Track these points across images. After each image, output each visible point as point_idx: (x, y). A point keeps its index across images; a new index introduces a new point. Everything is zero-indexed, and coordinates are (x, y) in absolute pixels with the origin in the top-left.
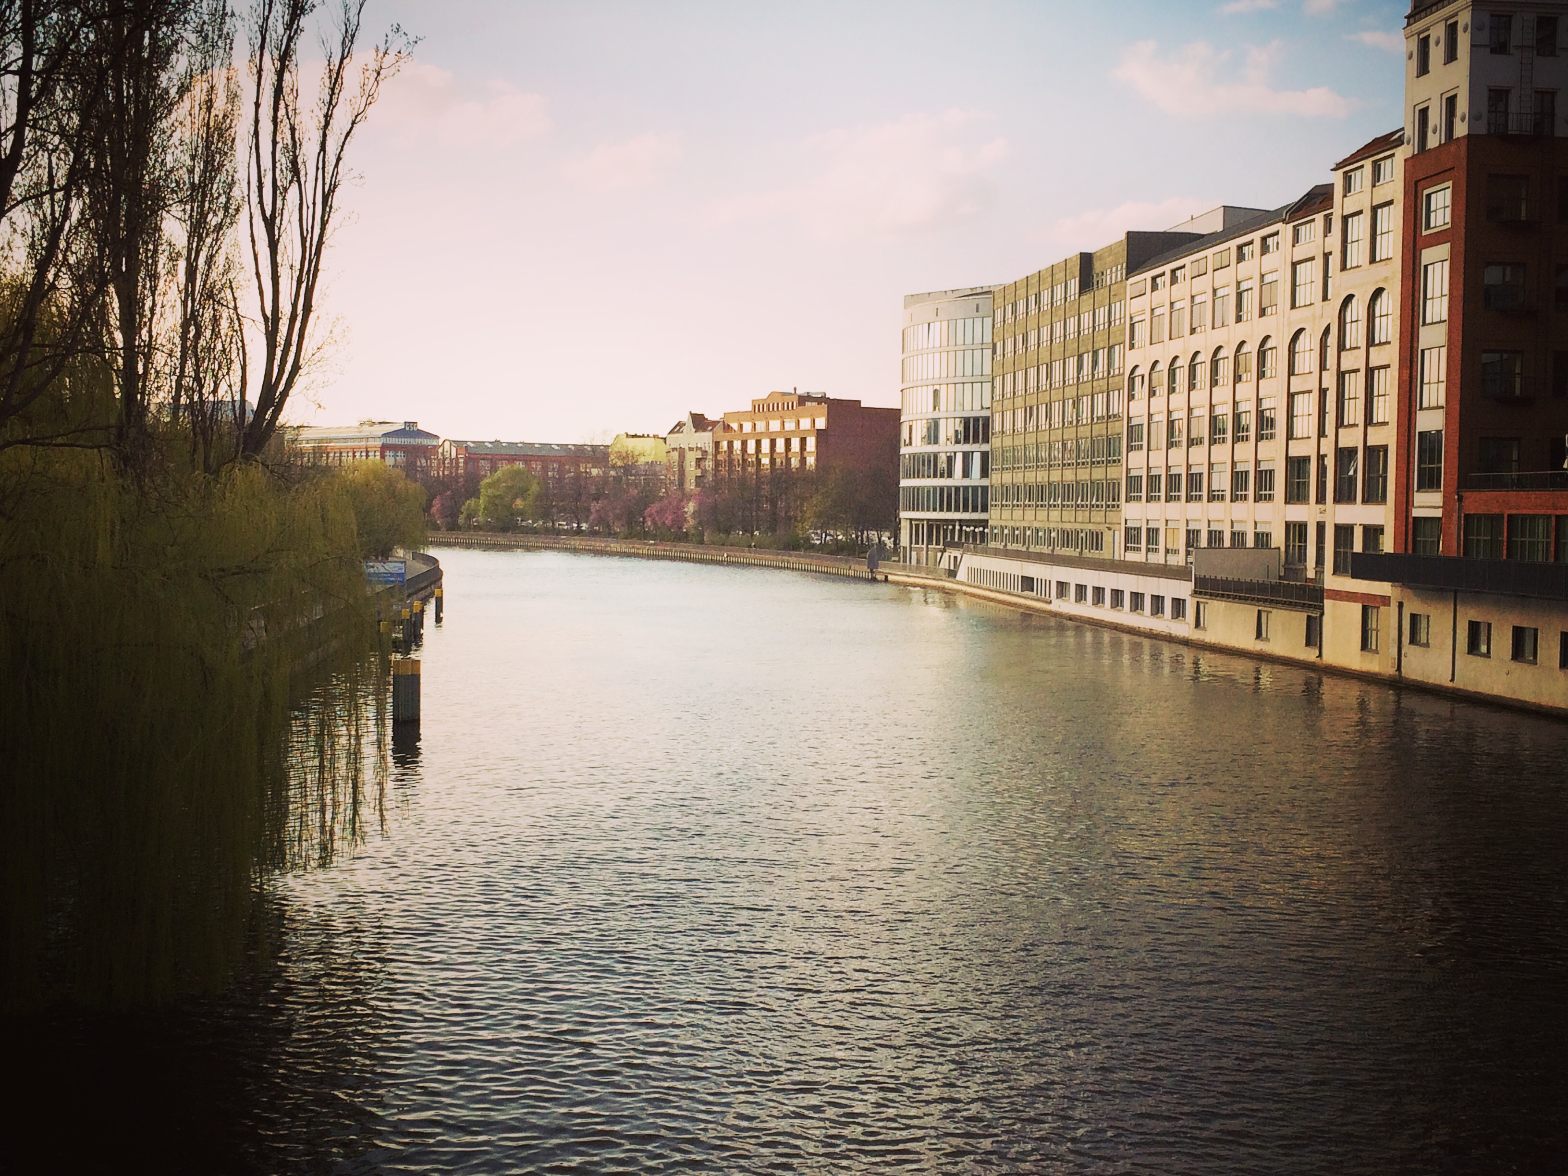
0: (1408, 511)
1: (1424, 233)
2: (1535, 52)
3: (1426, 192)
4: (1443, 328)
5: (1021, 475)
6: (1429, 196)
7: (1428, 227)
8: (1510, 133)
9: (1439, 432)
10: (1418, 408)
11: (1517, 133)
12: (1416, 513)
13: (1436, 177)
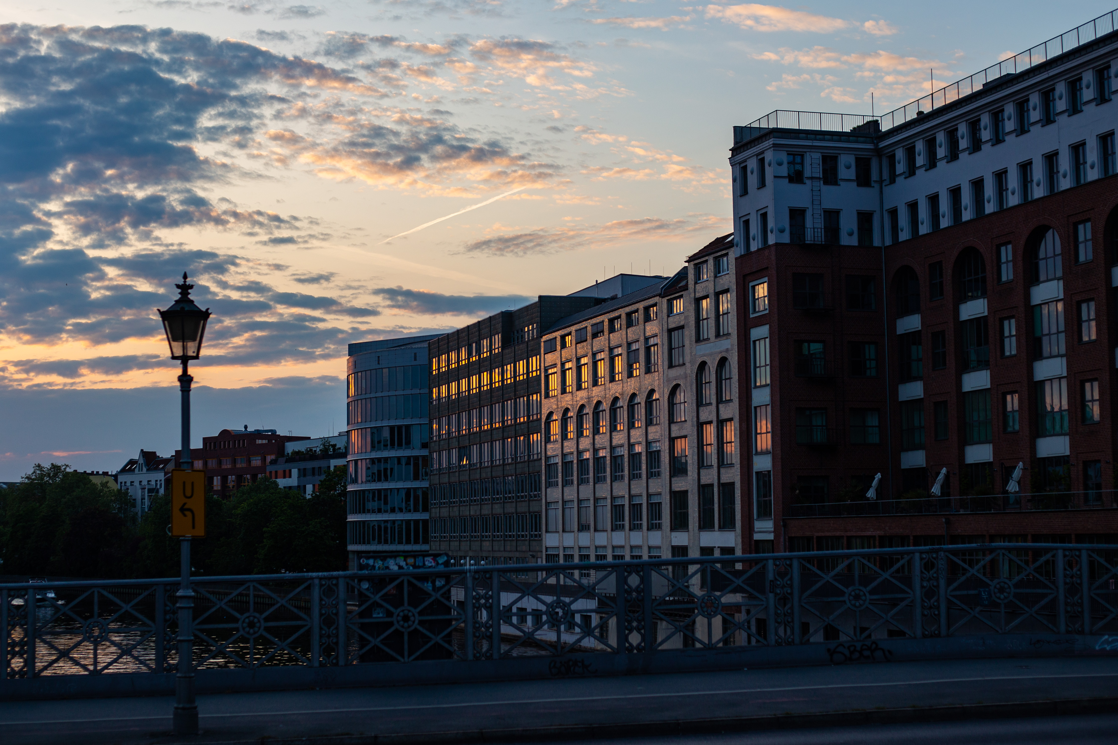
0: (751, 536)
1: (752, 316)
2: (822, 182)
3: (751, 284)
4: (767, 391)
5: (456, 509)
6: (754, 287)
7: (755, 311)
8: (807, 242)
9: (769, 472)
10: (754, 452)
11: (812, 242)
12: (757, 537)
13: (758, 274)
